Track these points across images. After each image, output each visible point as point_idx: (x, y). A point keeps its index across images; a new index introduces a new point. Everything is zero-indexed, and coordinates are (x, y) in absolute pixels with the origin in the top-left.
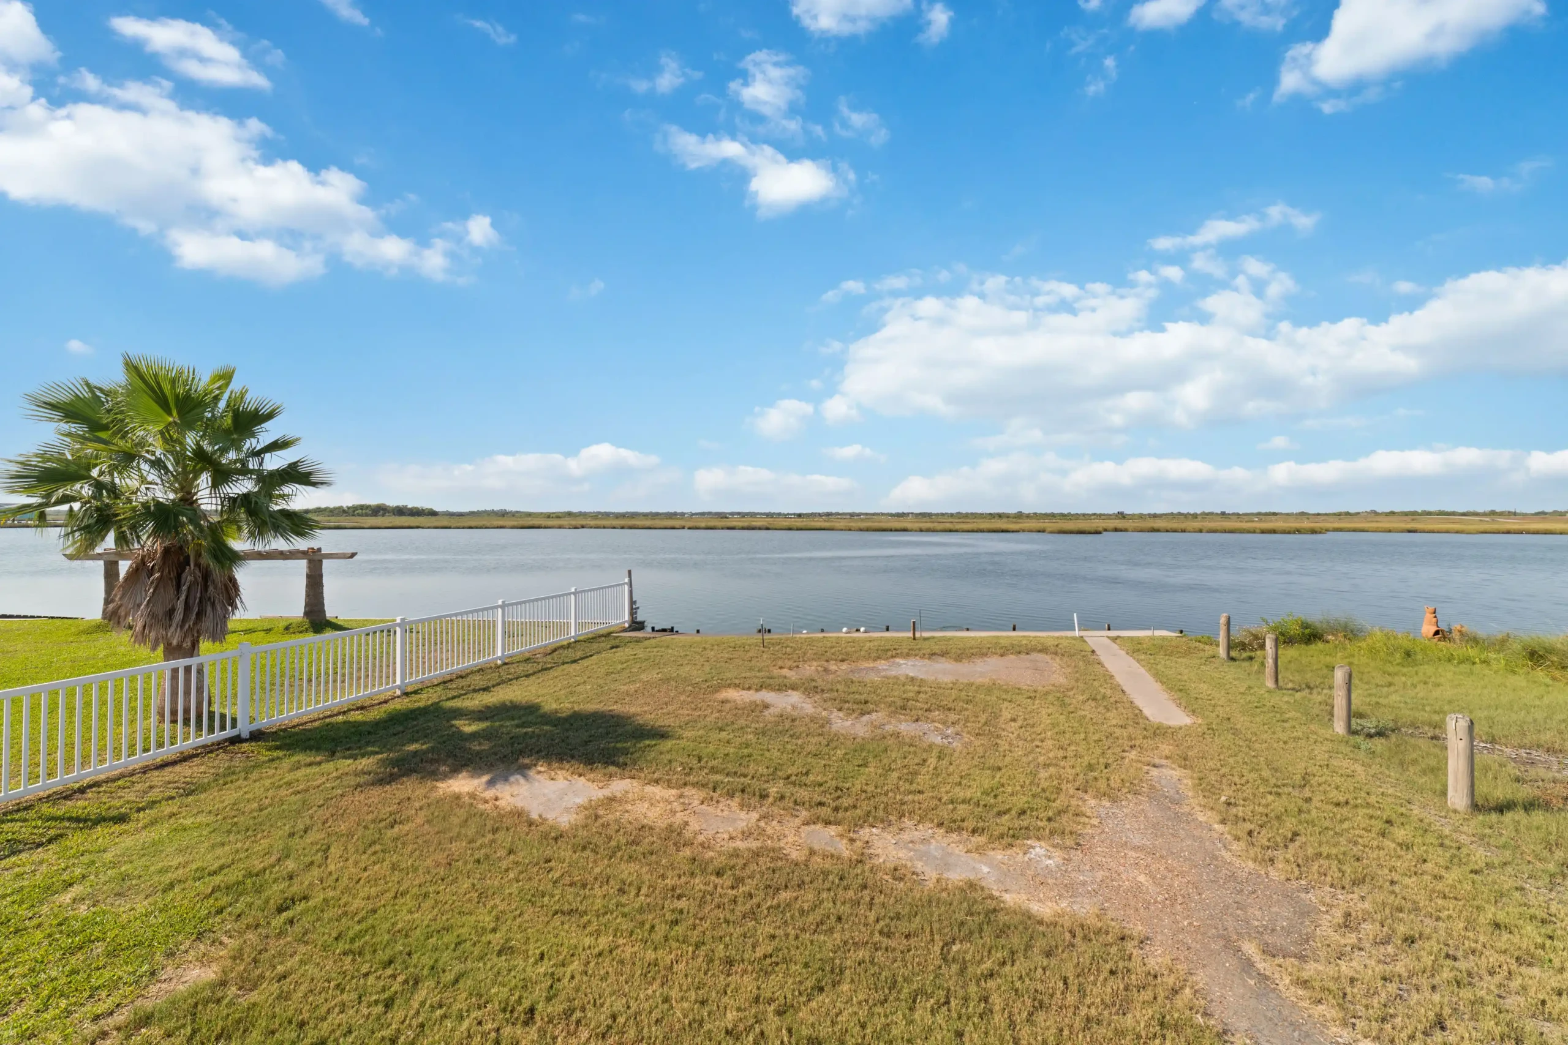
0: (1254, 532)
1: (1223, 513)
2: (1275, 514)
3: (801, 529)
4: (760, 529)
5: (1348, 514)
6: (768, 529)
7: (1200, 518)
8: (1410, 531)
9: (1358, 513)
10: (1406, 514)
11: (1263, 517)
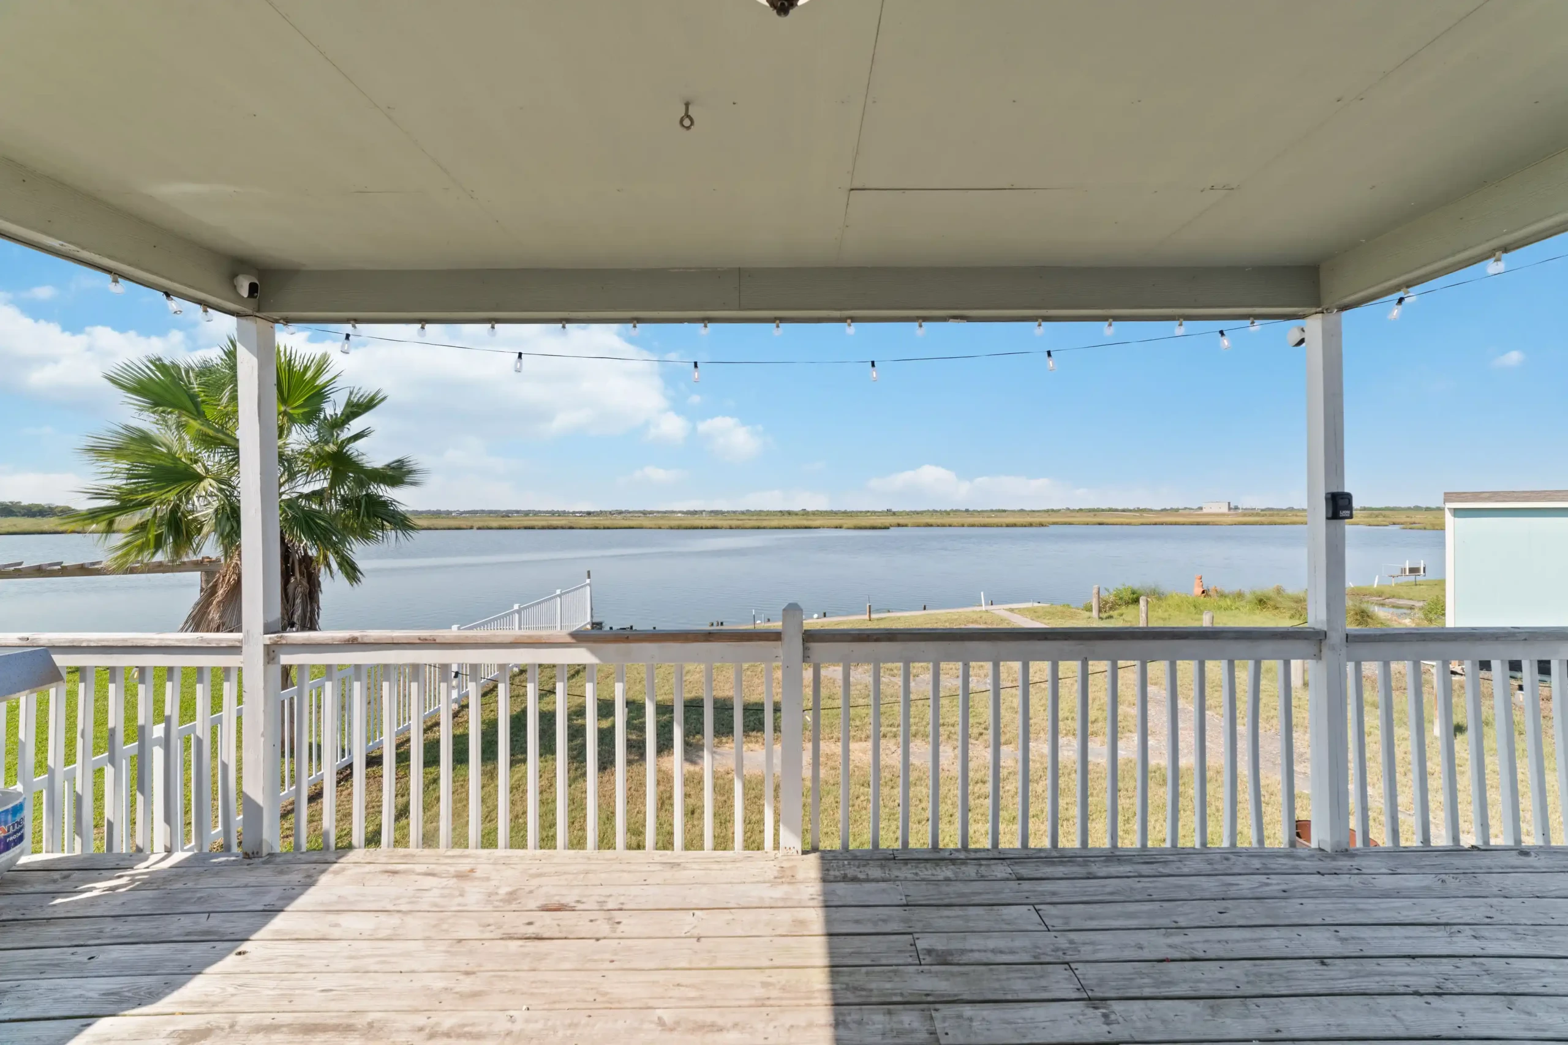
0: (1001, 526)
1: (967, 511)
2: (1005, 511)
3: (609, 528)
4: (563, 528)
5: (1053, 510)
6: (571, 528)
7: (952, 515)
8: (1100, 524)
9: (1059, 510)
10: (1090, 510)
11: (998, 514)
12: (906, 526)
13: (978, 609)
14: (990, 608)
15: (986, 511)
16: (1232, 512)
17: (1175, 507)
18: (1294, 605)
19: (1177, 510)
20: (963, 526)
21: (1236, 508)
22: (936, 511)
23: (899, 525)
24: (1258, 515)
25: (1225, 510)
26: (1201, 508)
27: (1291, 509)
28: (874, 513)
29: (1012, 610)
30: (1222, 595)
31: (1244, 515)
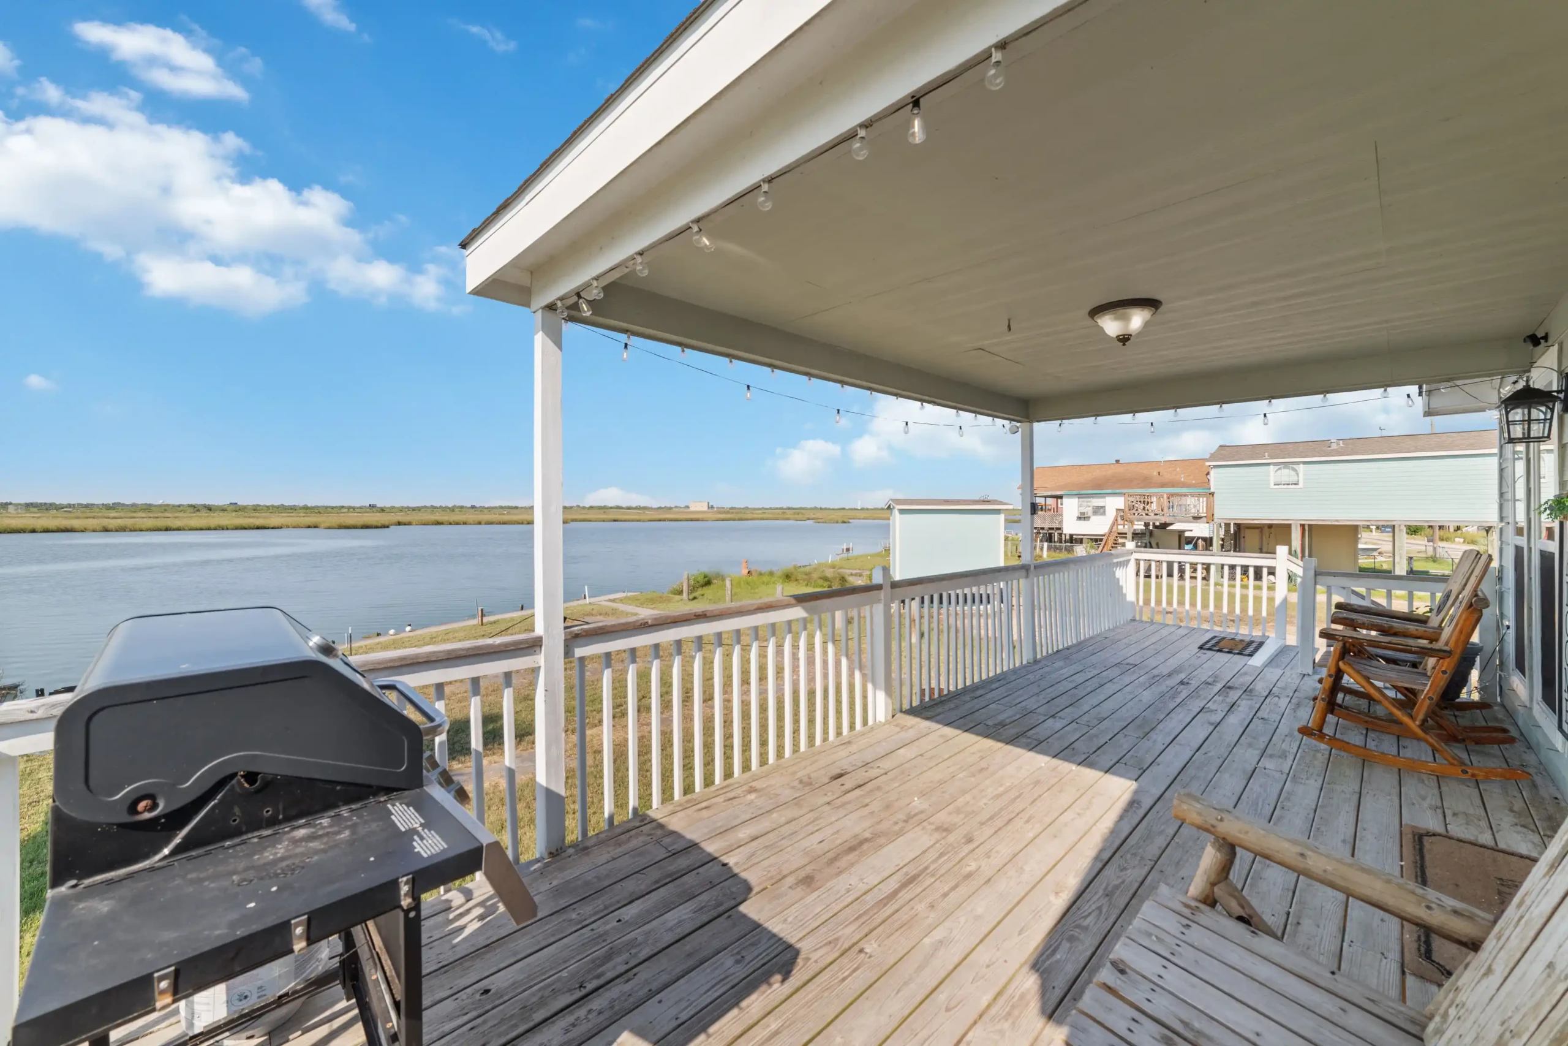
1: (473, 507)
8: (615, 521)
12: (409, 524)
13: (581, 602)
14: (593, 600)
15: (495, 508)
16: (710, 510)
17: (668, 505)
18: (806, 577)
19: (671, 508)
20: (480, 523)
21: (712, 507)
22: (436, 508)
23: (399, 524)
24: (728, 512)
25: (705, 508)
26: (688, 507)
27: (747, 508)
28: (352, 509)
29: (613, 601)
30: (761, 574)
31: (720, 513)
